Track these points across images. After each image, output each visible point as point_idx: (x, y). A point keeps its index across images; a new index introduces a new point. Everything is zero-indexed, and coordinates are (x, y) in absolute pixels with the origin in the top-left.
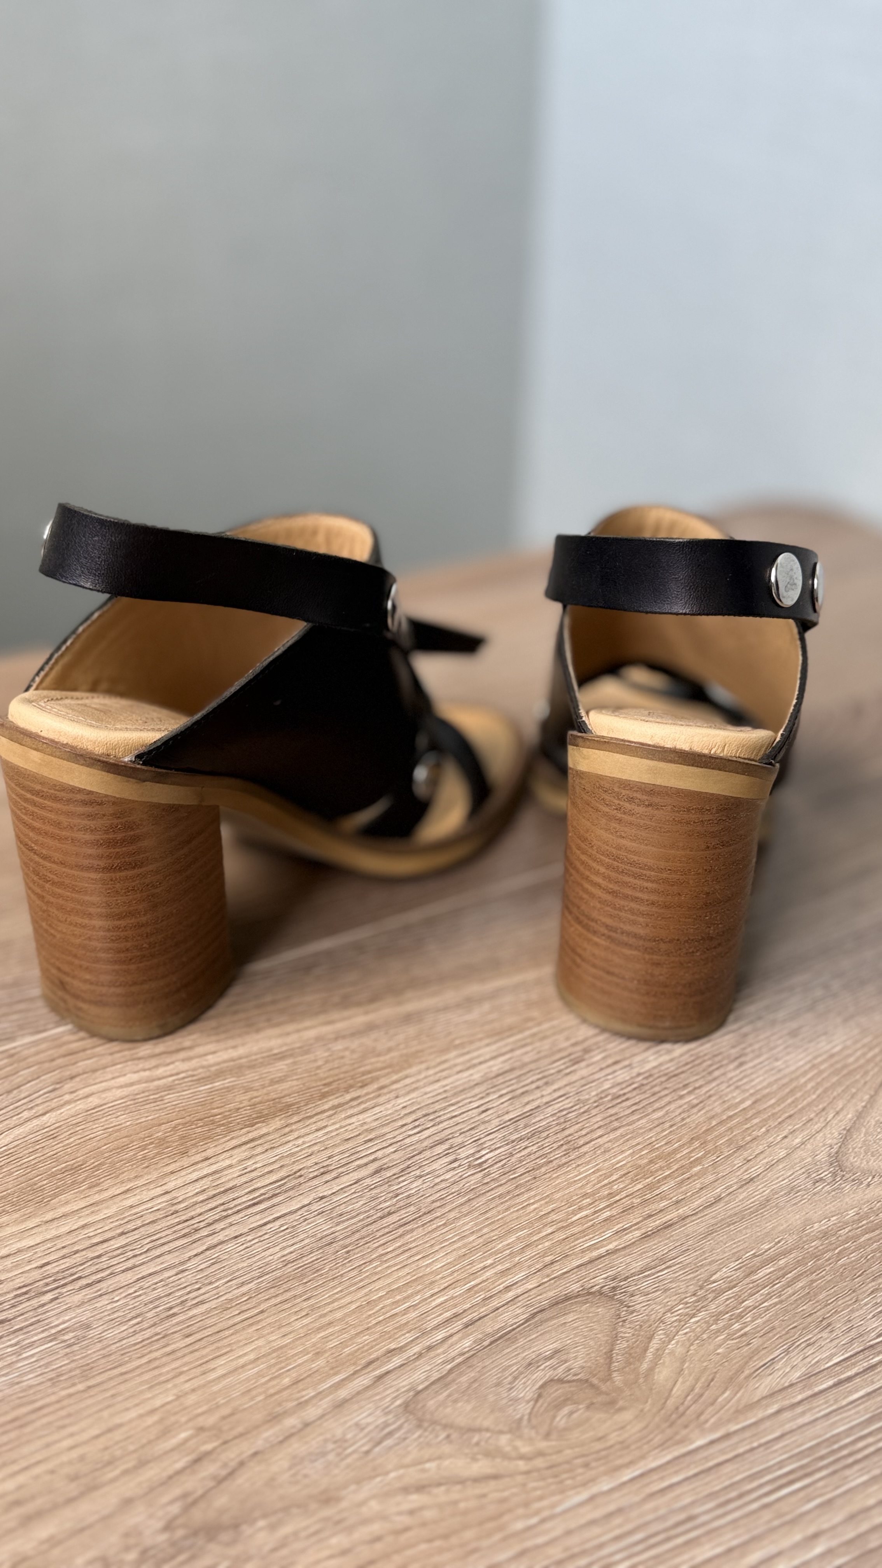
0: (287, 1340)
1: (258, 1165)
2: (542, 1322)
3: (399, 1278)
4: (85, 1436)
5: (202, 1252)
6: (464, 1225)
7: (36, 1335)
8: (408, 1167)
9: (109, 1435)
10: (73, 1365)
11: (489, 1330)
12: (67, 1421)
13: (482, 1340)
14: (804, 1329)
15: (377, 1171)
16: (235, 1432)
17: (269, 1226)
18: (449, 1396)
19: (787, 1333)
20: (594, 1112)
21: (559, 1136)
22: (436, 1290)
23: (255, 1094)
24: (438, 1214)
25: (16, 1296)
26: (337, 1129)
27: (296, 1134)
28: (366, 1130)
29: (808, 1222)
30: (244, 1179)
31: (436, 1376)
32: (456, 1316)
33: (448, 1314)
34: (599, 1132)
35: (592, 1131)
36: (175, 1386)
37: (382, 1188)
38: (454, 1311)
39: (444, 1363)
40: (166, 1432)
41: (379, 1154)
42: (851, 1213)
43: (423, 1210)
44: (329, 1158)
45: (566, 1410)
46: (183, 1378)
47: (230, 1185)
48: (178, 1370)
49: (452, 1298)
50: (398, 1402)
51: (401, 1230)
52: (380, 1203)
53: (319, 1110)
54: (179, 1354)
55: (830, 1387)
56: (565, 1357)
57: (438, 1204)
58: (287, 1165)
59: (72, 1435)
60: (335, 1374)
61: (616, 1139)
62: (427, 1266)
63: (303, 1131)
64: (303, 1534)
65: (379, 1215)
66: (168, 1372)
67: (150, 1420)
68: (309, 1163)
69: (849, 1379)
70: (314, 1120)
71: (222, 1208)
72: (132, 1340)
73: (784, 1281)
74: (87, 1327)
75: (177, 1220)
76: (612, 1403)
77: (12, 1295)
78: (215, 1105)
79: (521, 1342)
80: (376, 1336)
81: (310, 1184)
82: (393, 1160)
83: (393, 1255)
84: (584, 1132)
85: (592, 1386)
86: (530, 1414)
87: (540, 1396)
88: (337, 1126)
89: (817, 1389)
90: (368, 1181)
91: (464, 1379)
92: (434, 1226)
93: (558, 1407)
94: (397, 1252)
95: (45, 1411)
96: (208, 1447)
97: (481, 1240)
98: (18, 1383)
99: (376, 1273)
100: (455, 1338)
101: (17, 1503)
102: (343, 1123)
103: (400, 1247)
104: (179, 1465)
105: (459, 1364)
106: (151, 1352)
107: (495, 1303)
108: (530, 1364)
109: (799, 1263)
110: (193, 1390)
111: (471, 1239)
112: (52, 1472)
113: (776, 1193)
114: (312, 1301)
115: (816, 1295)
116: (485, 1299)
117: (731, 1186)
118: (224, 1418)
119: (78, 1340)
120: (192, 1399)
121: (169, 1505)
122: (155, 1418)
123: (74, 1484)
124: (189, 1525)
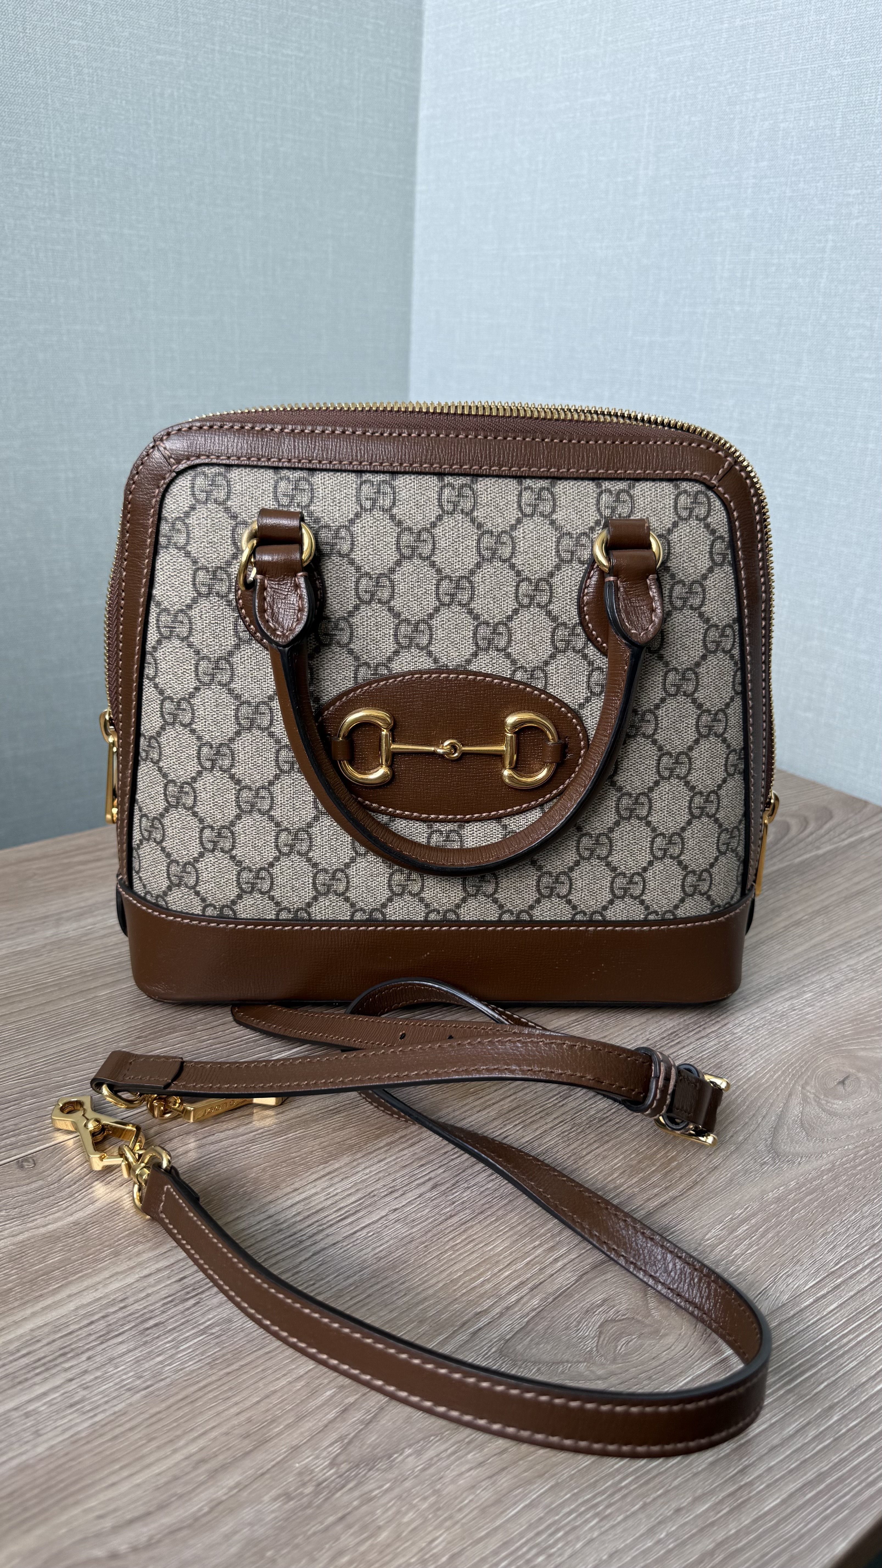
0: (395, 1314)
1: (339, 1191)
2: (589, 1281)
3: (471, 1261)
4: (248, 1403)
5: (309, 1258)
6: (511, 1219)
7: (188, 1331)
8: (457, 1182)
9: (268, 1400)
10: (224, 1351)
11: (550, 1291)
12: (230, 1394)
13: (546, 1298)
14: (782, 1265)
15: (434, 1187)
17: (359, 1234)
18: (532, 1340)
19: (771, 1269)
20: (588, 1131)
21: (568, 1150)
22: (502, 1267)
23: (323, 1140)
24: (489, 1213)
25: (164, 1304)
26: (394, 1160)
27: (363, 1166)
28: (418, 1159)
29: (764, 1192)
30: (329, 1202)
31: (517, 1328)
32: (522, 1283)
33: (516, 1283)
34: (596, 1146)
35: (590, 1145)
37: (441, 1199)
38: (520, 1280)
39: (521, 1318)
41: (432, 1175)
42: (793, 1183)
43: (477, 1211)
44: (394, 1180)
45: (623, 1340)
47: (320, 1207)
49: (515, 1271)
50: (493, 1350)
51: (464, 1227)
52: (442, 1209)
53: (377, 1147)
55: (812, 1303)
56: (612, 1304)
57: (487, 1206)
58: (362, 1189)
59: (236, 1404)
60: (439, 1335)
61: (609, 1149)
62: (490, 1250)
63: (367, 1164)
64: (444, 1455)
65: (443, 1218)
67: (299, 1385)
68: (378, 1186)
69: (824, 1296)
70: (374, 1154)
71: (317, 1224)
73: (758, 1234)
75: (283, 1236)
76: (657, 1331)
77: (160, 1304)
78: (293, 1150)
79: (577, 1296)
80: (464, 1304)
81: (383, 1200)
82: (444, 1178)
83: (462, 1245)
84: (584, 1146)
85: (638, 1321)
86: (597, 1346)
87: (601, 1333)
88: (394, 1157)
89: (803, 1306)
90: (428, 1195)
91: (540, 1327)
92: (488, 1222)
93: (617, 1339)
94: (464, 1243)
95: (209, 1389)
96: (351, 1400)
97: (526, 1229)
98: (181, 1370)
99: (452, 1259)
100: (525, 1300)
101: (203, 1461)
102: (399, 1155)
103: (466, 1239)
104: (331, 1416)
105: (534, 1317)
107: (549, 1271)
108: (587, 1311)
109: (765, 1221)
111: (519, 1228)
112: (227, 1434)
113: (736, 1175)
114: (407, 1284)
115: (784, 1241)
116: (540, 1270)
117: (702, 1173)
119: (224, 1331)
121: (329, 1445)
122: (303, 1383)
123: (247, 1442)
124: (351, 1459)
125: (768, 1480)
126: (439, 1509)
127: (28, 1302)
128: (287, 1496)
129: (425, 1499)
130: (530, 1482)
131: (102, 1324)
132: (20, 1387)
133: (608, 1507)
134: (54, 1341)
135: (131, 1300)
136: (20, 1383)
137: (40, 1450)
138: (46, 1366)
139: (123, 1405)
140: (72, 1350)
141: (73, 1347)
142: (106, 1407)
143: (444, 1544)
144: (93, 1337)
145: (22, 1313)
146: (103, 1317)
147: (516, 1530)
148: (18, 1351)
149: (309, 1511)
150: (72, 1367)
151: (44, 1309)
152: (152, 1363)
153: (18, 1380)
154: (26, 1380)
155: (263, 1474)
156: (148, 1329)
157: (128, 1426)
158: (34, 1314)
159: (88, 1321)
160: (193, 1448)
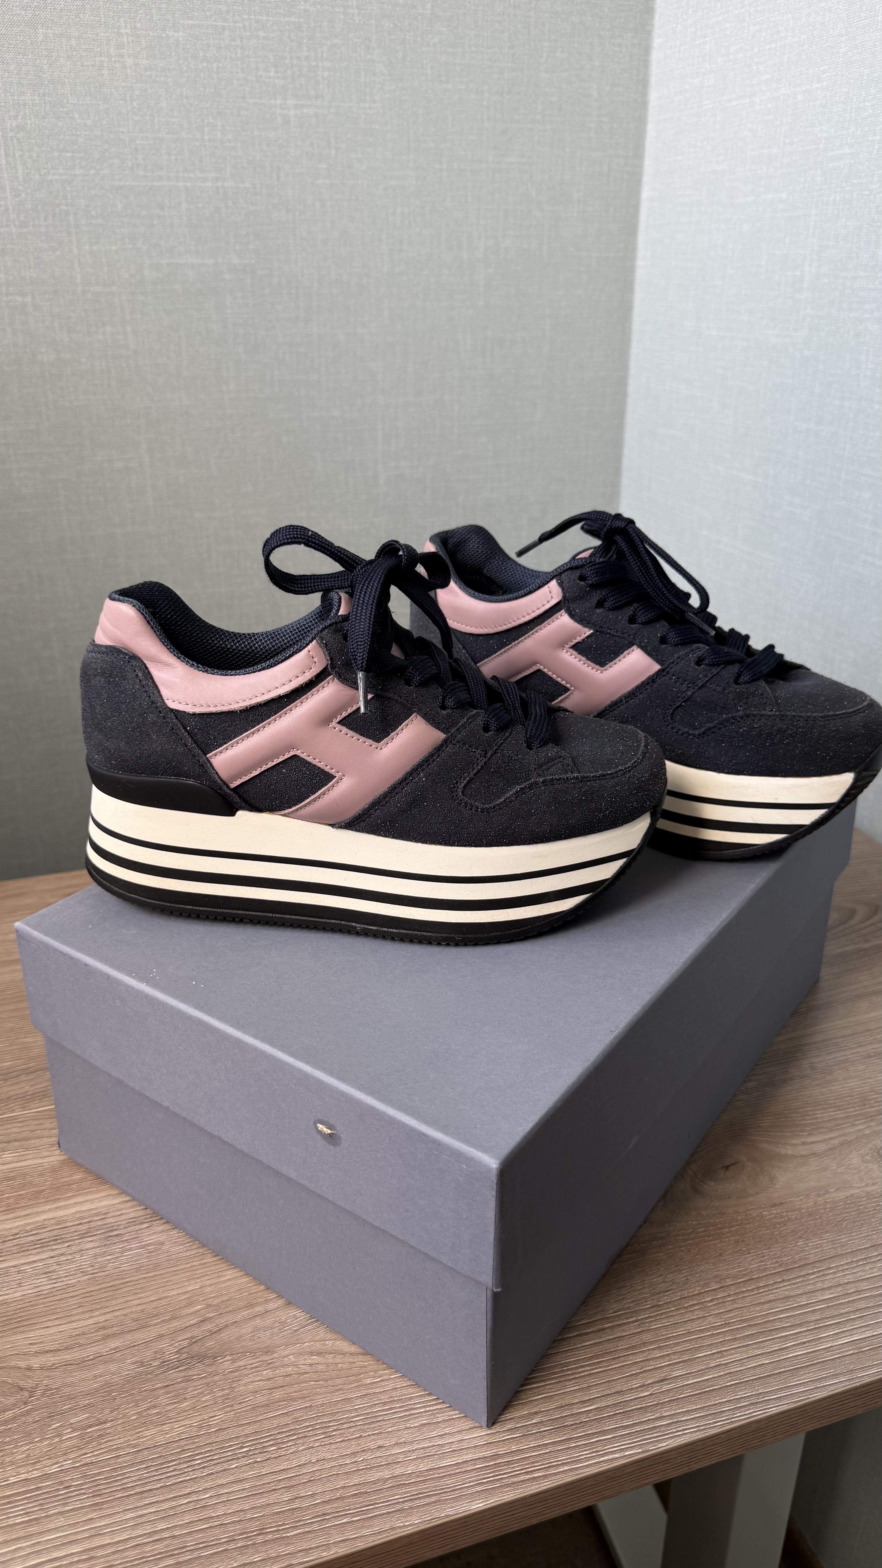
4: (147, 1300)
7: (134, 1244)
9: (160, 1301)
10: (149, 1263)
12: (139, 1291)
16: (227, 1310)
36: (201, 1281)
40: (190, 1305)
46: (206, 1278)
48: (205, 1273)
54: (208, 1265)
59: (140, 1298)
64: (249, 1367)
66: (199, 1274)
67: (183, 1297)
72: (184, 1254)
74: (162, 1244)
95: (129, 1284)
96: (211, 1315)
98: (118, 1268)
101: (104, 1328)
104: (192, 1322)
106: (193, 1262)
110: (211, 1285)
112: (125, 1315)
118: (223, 1302)
119: (156, 1250)
120: (208, 1289)
121: (182, 1341)
122: (186, 1296)
123: (135, 1323)
124: (191, 1353)
125: (454, 1447)
126: (227, 1399)
127: (49, 1201)
128: (142, 1363)
129: (222, 1390)
130: (294, 1400)
131: (86, 1227)
132: (22, 1254)
133: (334, 1431)
134: (53, 1230)
135: (110, 1215)
136: (24, 1251)
137: (17, 1295)
138: (42, 1245)
139: (75, 1280)
140: (61, 1238)
141: (63, 1236)
142: (65, 1279)
143: (219, 1420)
144: (77, 1234)
145: (43, 1208)
146: (89, 1222)
147: (267, 1425)
148: (31, 1231)
149: (150, 1376)
150: (57, 1249)
151: (57, 1208)
152: (103, 1259)
153: (23, 1249)
154: (28, 1250)
155: (134, 1346)
156: (111, 1236)
157: (71, 1294)
158: (50, 1210)
159: (79, 1222)
160: (102, 1319)
